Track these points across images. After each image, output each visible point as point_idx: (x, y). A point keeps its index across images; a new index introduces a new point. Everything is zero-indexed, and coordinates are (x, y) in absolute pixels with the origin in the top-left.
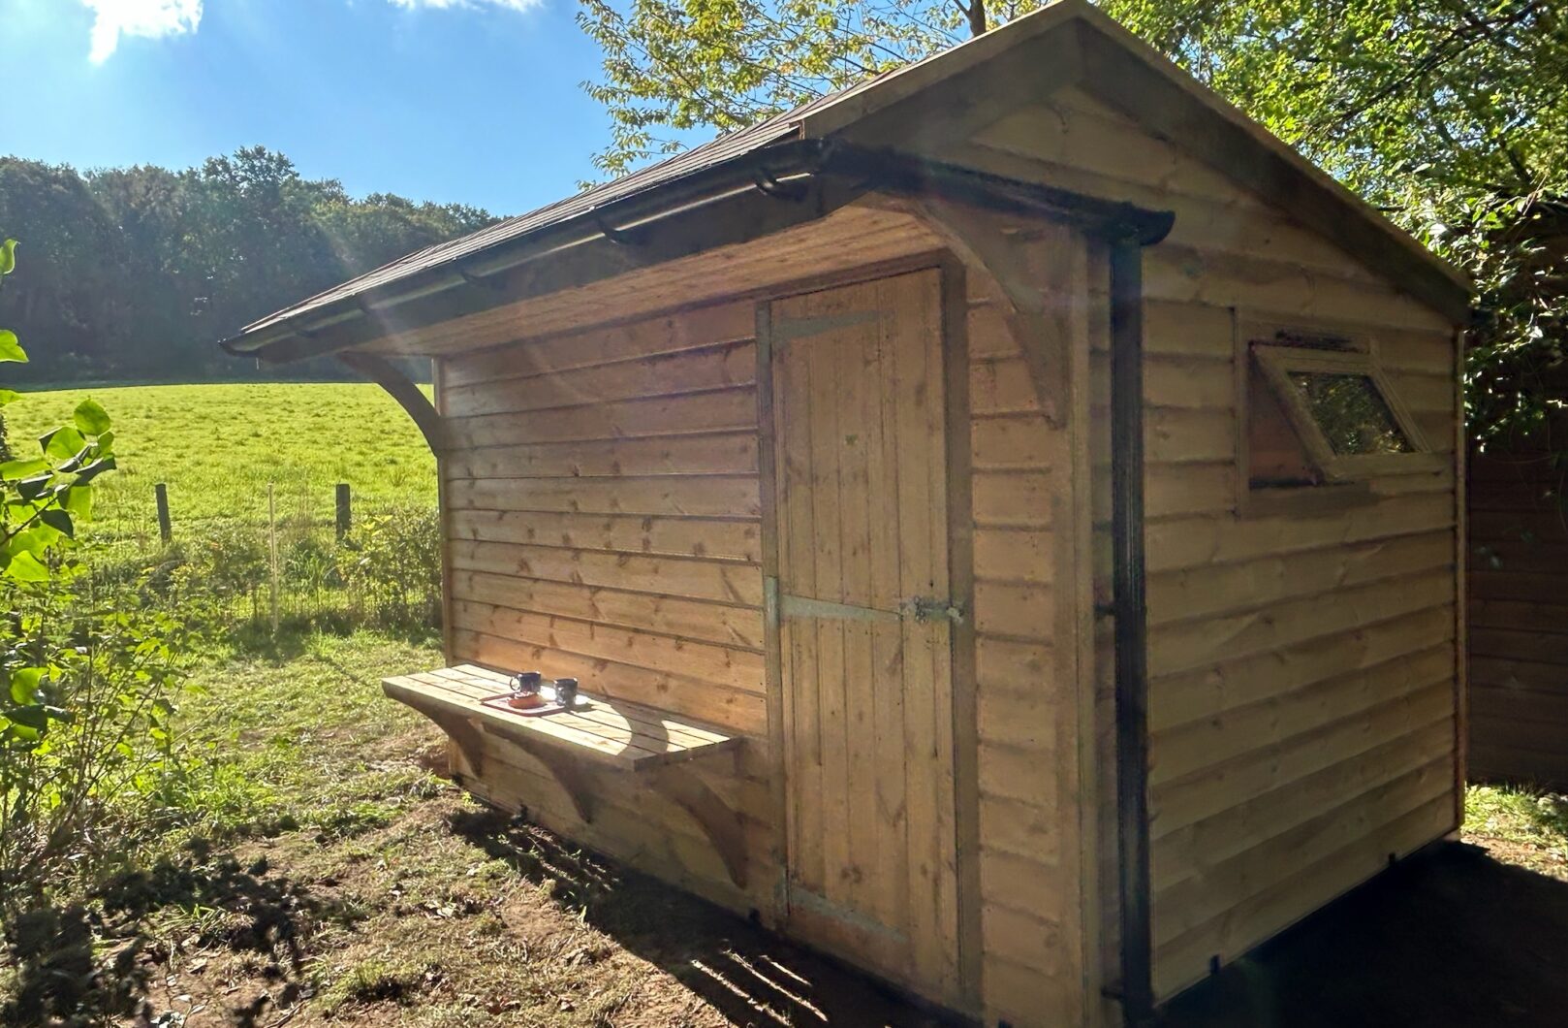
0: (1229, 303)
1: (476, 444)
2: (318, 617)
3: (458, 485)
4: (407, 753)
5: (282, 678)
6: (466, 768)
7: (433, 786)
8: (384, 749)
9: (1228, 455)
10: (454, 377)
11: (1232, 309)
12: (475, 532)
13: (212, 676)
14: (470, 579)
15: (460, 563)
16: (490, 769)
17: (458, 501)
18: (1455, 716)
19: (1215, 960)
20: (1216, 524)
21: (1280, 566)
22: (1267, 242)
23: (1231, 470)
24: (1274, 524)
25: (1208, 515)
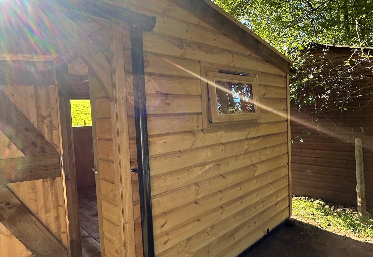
0: (199, 60)
9: (200, 111)
11: (200, 62)
20: (194, 135)
21: (222, 147)
22: (214, 40)
23: (200, 116)
24: (219, 133)
25: (190, 132)
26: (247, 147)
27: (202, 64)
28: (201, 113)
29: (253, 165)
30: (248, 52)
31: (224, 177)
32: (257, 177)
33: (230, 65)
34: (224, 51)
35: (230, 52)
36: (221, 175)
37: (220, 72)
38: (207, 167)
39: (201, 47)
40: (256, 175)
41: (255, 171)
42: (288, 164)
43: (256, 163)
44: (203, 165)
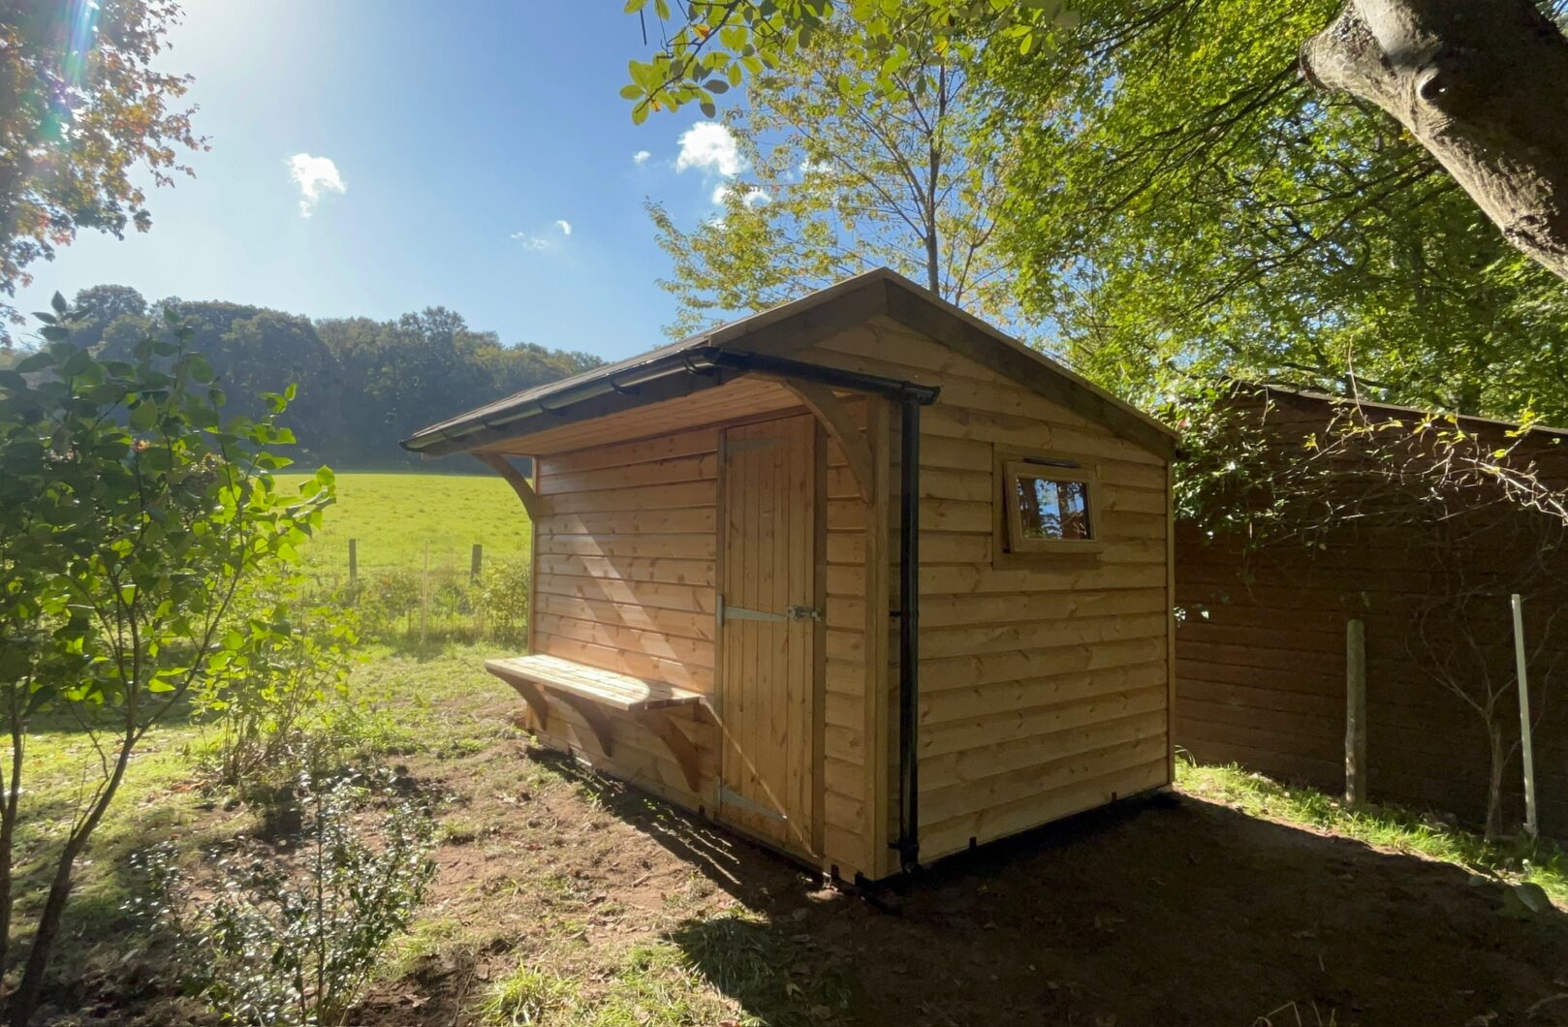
0: (991, 441)
1: (556, 512)
2: (452, 633)
3: (544, 539)
4: (500, 715)
5: (424, 669)
6: (537, 725)
7: (514, 733)
8: (485, 712)
9: (989, 529)
10: (546, 469)
11: (992, 444)
12: (552, 569)
13: (377, 666)
14: (547, 599)
15: (541, 588)
16: (550, 723)
17: (543, 549)
18: (1167, 709)
19: (973, 841)
20: (978, 570)
21: (1024, 600)
22: (1018, 405)
23: (990, 538)
24: (1020, 573)
25: (972, 564)
26: (1072, 606)
27: (996, 449)
28: (991, 534)
29: (1085, 647)
30: (1081, 421)
31: (1026, 657)
32: (1092, 672)
33: (1045, 447)
34: (1034, 422)
35: (1046, 423)
36: (1020, 651)
37: (1027, 461)
38: (998, 632)
39: (995, 418)
40: (1090, 668)
41: (1089, 659)
42: (1167, 660)
43: (1094, 644)
44: (990, 625)
